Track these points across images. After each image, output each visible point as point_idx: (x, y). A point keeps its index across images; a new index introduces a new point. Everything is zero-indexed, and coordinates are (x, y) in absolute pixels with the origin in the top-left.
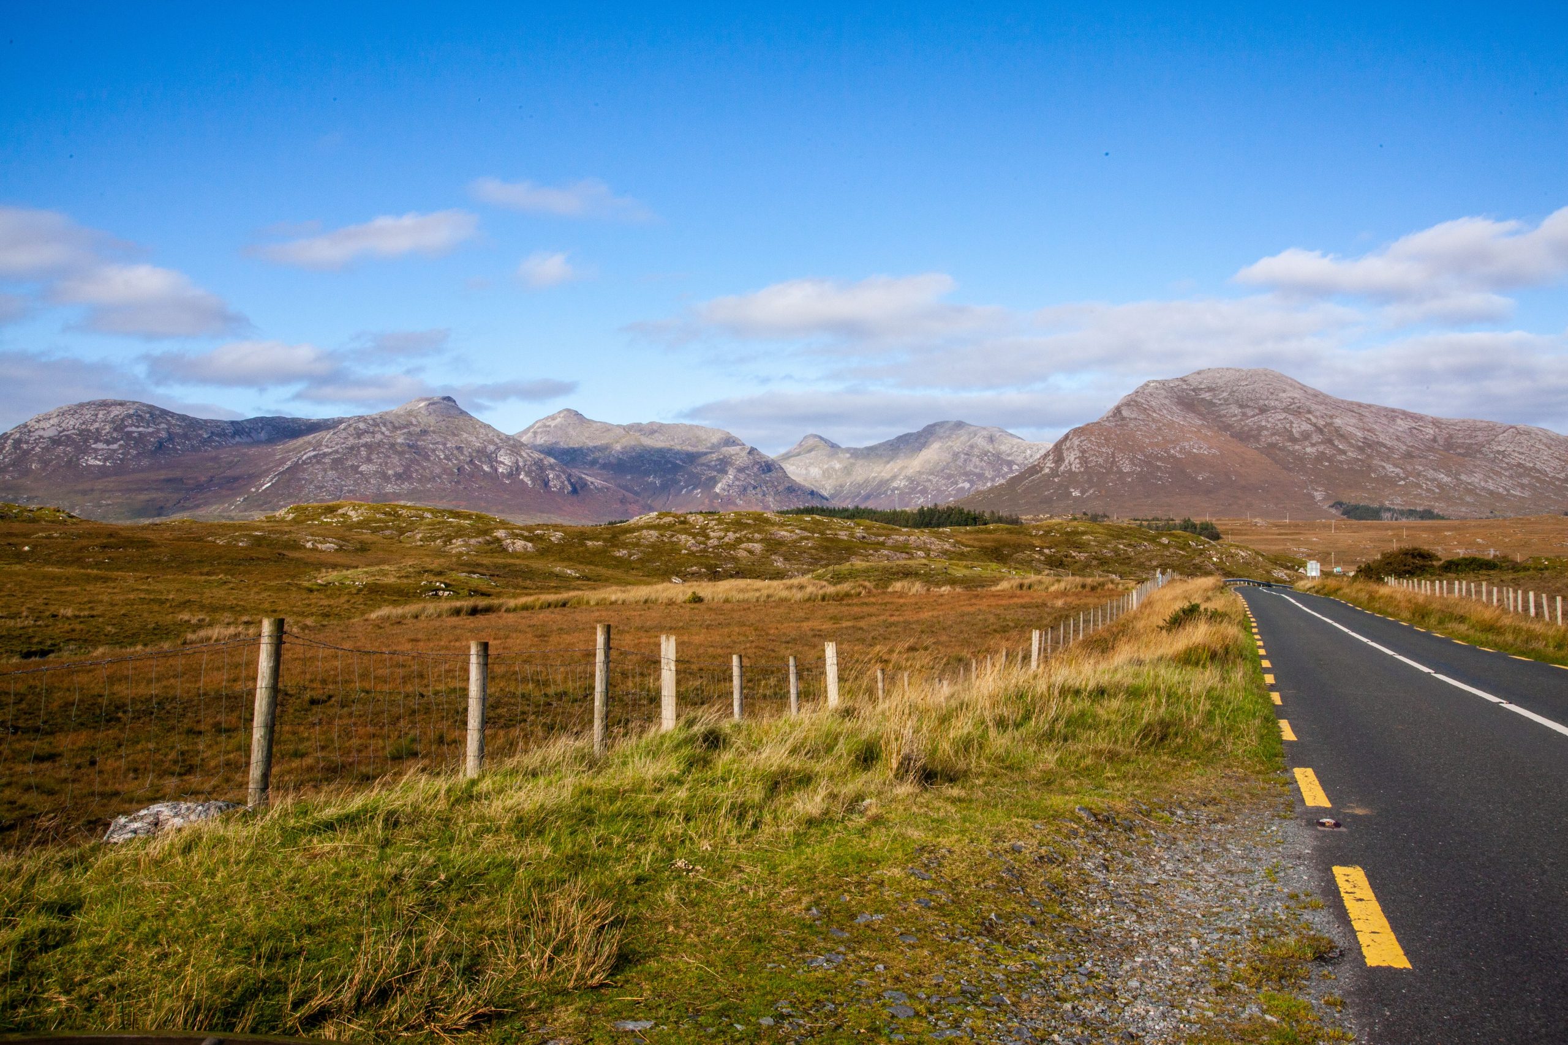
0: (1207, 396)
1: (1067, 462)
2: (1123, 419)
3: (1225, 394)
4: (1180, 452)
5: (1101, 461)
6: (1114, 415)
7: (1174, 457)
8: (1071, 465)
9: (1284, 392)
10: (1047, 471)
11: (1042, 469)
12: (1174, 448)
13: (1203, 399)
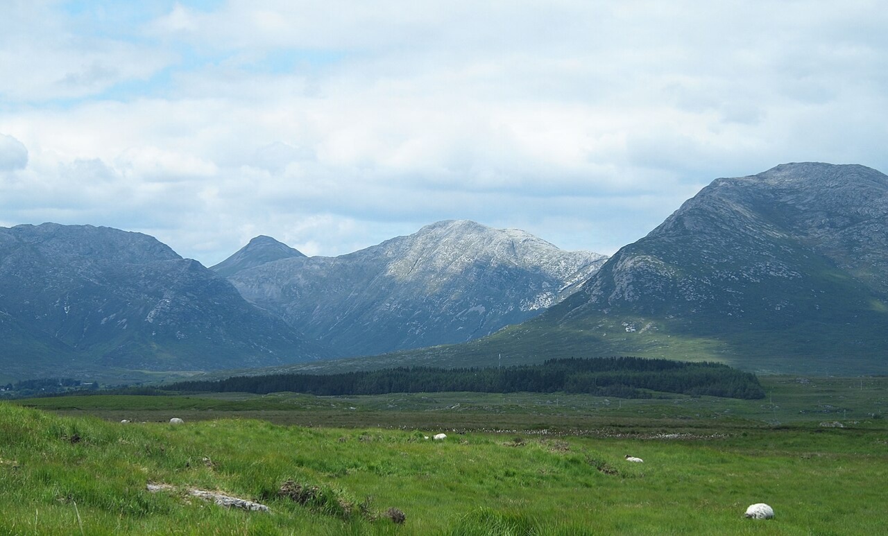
0: (789, 199)
1: (618, 288)
2: (686, 232)
3: (810, 198)
4: (755, 275)
5: (659, 287)
6: (676, 226)
7: (746, 281)
8: (623, 292)
9: (880, 196)
10: (594, 299)
11: (588, 298)
12: (748, 270)
13: (785, 204)
